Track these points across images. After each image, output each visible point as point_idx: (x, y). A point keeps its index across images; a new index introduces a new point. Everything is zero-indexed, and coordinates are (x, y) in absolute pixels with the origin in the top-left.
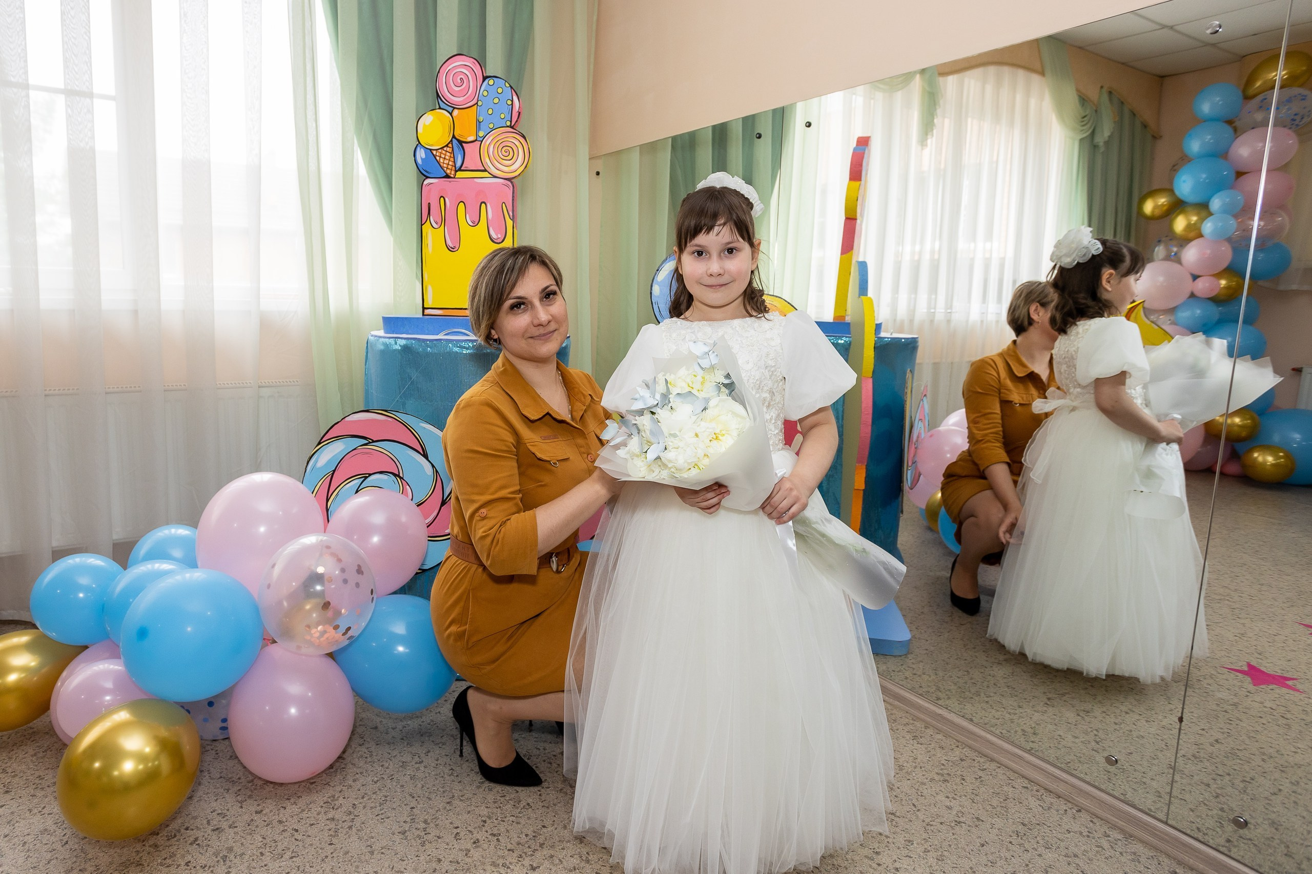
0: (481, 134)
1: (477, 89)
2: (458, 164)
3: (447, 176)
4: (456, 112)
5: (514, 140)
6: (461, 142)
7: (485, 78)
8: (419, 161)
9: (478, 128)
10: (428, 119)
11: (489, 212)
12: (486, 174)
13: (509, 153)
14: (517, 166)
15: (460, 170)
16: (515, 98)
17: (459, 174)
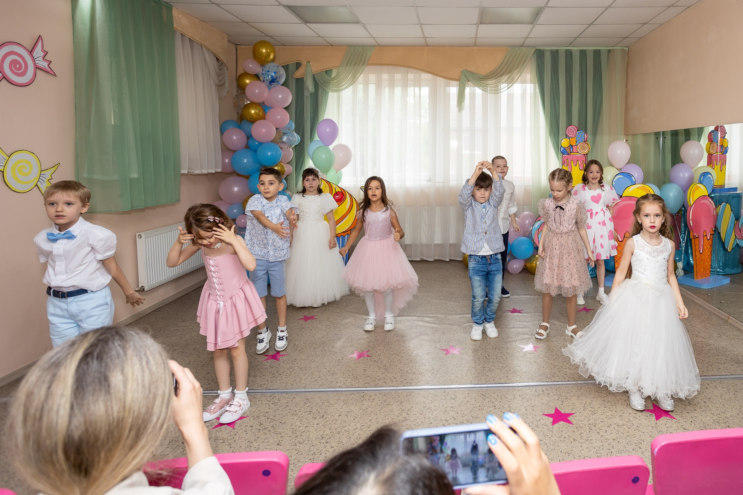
0: (577, 144)
1: (576, 133)
2: (571, 151)
3: (569, 154)
4: (570, 139)
5: (586, 145)
6: (572, 146)
7: (578, 131)
8: (562, 150)
9: (576, 142)
10: (564, 140)
11: (579, 163)
12: (578, 153)
13: (584, 148)
14: (586, 151)
15: (572, 152)
16: (585, 135)
17: (572, 154)
